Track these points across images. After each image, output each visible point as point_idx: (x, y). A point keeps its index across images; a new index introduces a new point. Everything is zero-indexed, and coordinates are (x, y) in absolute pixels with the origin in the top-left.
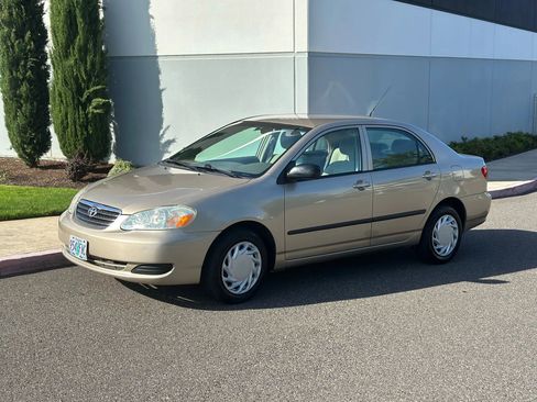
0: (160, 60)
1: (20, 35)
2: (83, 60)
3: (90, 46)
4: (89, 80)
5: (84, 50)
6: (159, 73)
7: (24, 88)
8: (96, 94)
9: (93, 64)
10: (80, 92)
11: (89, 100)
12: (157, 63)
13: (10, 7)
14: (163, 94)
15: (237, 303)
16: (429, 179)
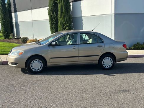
0: (83, 17)
1: (53, 13)
2: (64, 18)
3: (66, 15)
4: (66, 23)
5: (64, 16)
6: (82, 21)
7: (54, 26)
8: (67, 26)
9: (66, 19)
10: (63, 26)
11: (65, 28)
12: (82, 18)
13: (51, 7)
14: (83, 26)
15: (36, 73)
16: (100, 47)
